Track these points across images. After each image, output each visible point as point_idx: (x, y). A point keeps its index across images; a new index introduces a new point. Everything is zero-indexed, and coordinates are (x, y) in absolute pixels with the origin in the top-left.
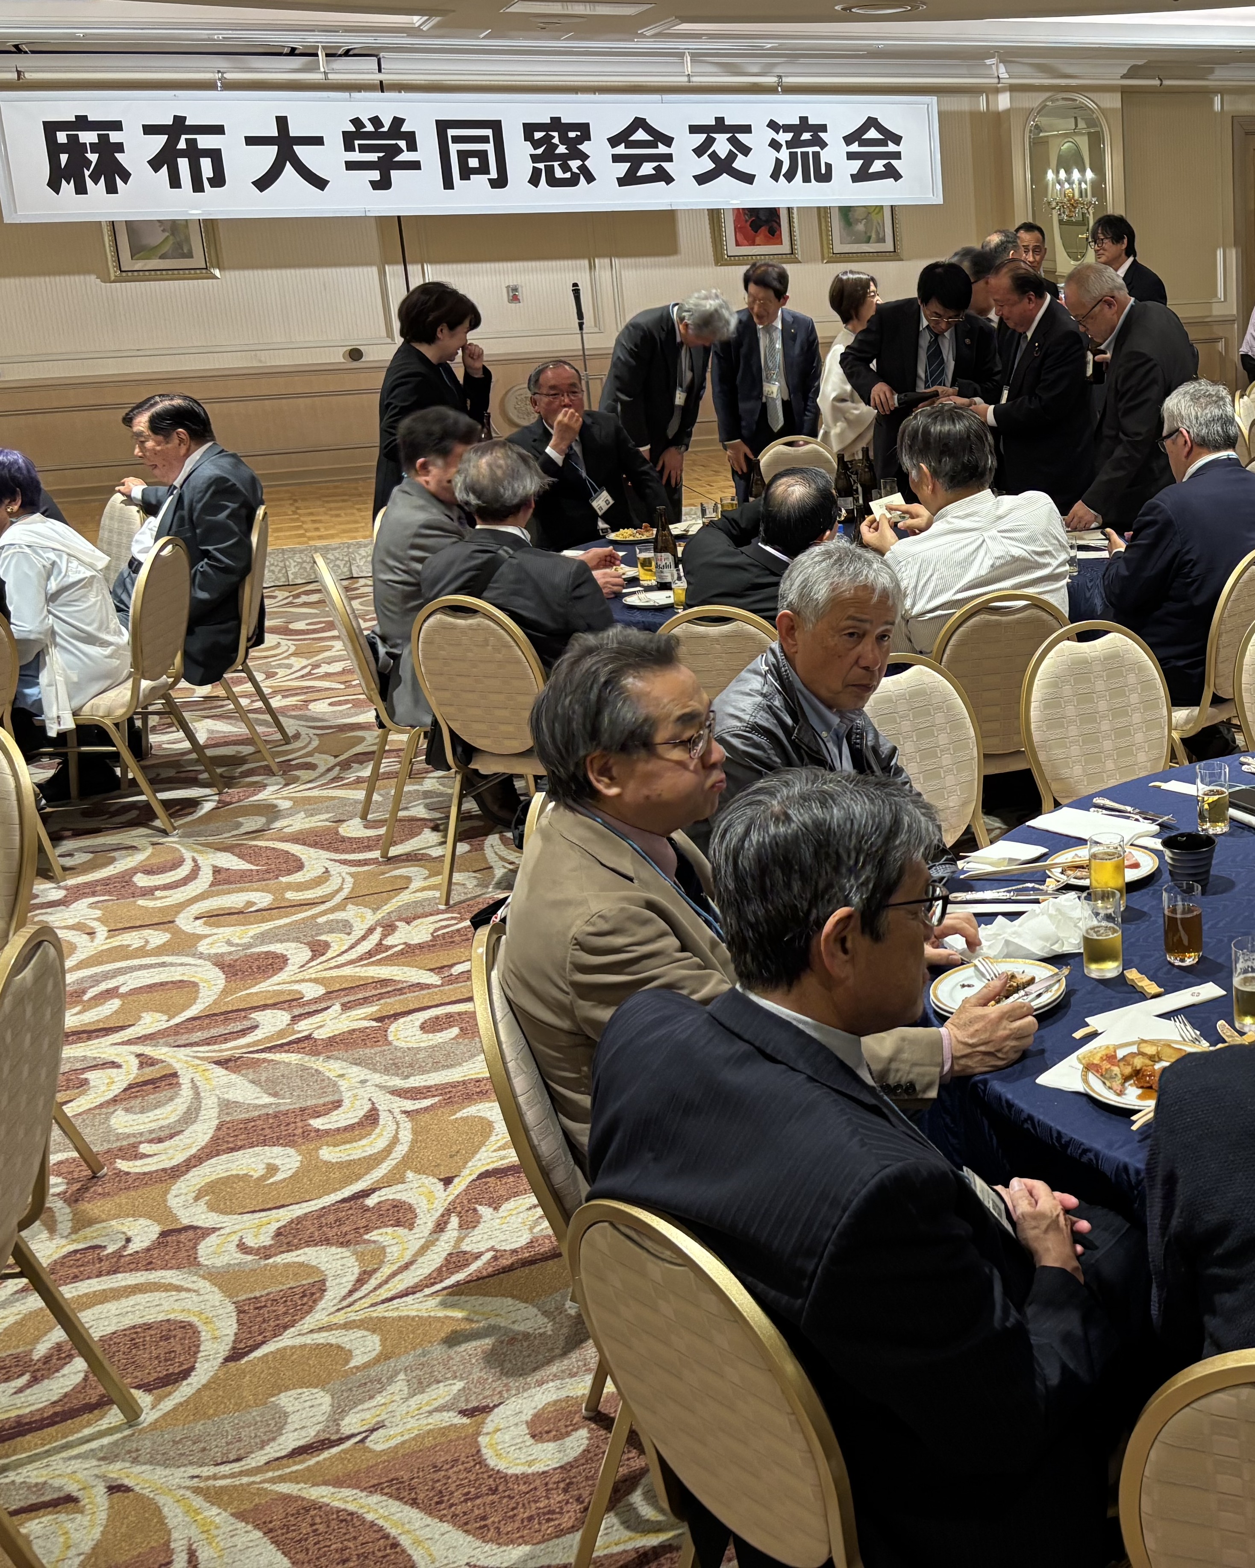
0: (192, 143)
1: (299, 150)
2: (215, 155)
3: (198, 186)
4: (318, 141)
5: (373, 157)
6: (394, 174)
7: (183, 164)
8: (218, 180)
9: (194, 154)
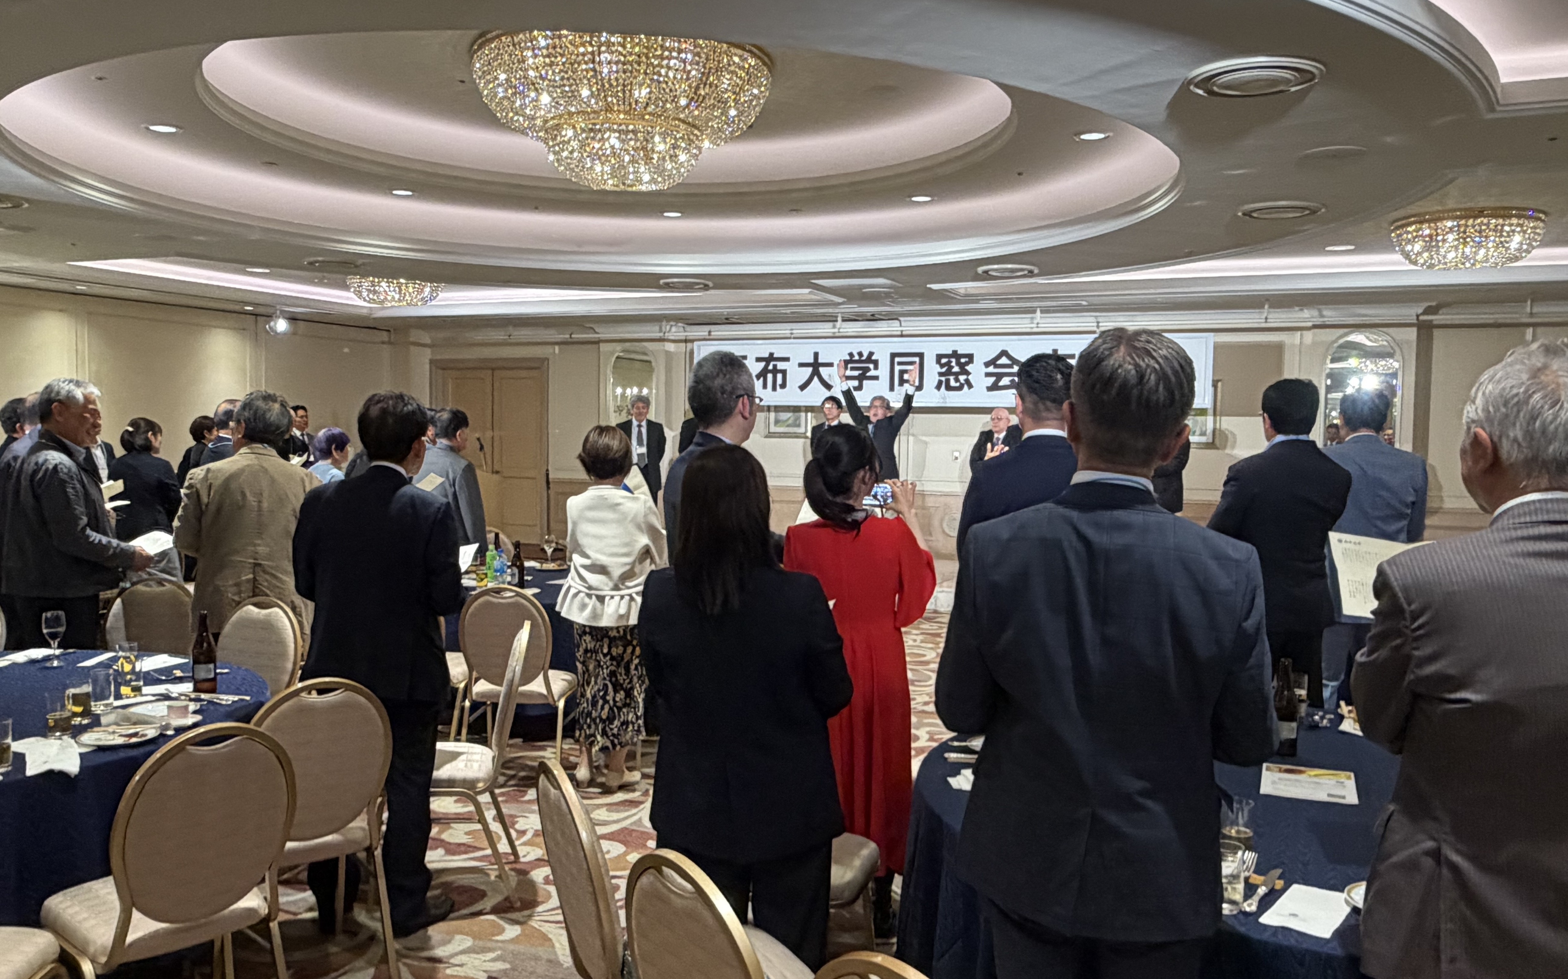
0: (775, 366)
1: (821, 369)
2: (784, 372)
3: (774, 389)
4: (830, 365)
5: (856, 373)
6: (865, 382)
7: (770, 377)
8: (783, 386)
9: (775, 371)
